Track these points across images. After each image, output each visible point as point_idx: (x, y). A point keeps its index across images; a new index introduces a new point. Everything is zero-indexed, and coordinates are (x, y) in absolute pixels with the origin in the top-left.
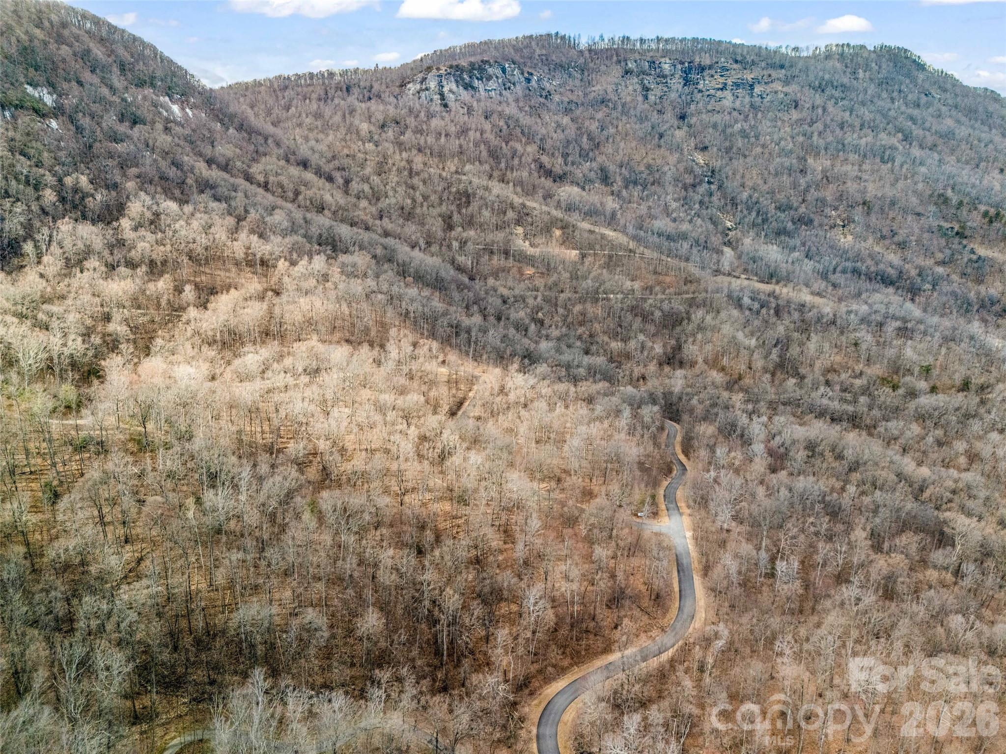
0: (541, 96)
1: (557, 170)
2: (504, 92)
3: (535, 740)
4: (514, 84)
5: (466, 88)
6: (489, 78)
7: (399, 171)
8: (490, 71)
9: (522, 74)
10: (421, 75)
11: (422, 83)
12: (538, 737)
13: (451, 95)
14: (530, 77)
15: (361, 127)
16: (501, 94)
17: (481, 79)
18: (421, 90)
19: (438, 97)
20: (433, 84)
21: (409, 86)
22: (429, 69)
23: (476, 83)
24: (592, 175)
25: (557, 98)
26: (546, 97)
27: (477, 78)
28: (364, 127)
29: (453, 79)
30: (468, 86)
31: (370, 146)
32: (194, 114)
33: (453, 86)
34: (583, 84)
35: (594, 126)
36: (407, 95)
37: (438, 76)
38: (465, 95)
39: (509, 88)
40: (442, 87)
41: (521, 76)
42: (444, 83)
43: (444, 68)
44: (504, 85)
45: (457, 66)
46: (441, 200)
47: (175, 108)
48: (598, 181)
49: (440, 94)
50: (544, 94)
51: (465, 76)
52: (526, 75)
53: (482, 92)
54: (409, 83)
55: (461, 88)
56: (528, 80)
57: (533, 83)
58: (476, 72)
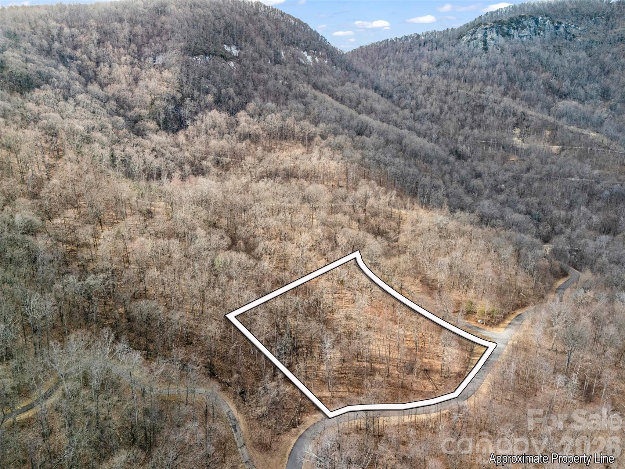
0: (566, 38)
1: (564, 89)
2: (534, 37)
3: (297, 437)
4: (544, 31)
5: (503, 36)
6: (523, 27)
7: (439, 92)
8: (525, 22)
9: (553, 23)
10: (472, 30)
11: (472, 35)
12: (301, 436)
13: (492, 42)
14: (559, 25)
15: (423, 66)
16: (531, 38)
17: (517, 29)
18: (471, 40)
19: (482, 43)
20: (480, 35)
21: (463, 38)
22: (479, 25)
23: (512, 31)
24: (594, 93)
25: (580, 39)
26: (571, 40)
27: (514, 29)
28: (425, 66)
29: (495, 30)
30: (506, 35)
31: (425, 77)
32: (320, 61)
33: (494, 35)
34: (606, 27)
35: (608, 59)
36: (461, 44)
37: (485, 29)
38: (502, 40)
39: (539, 34)
40: (486, 36)
41: (551, 25)
42: (488, 33)
43: (489, 24)
44: (535, 32)
45: (500, 21)
46: (462, 109)
47: (309, 58)
48: (599, 97)
49: (484, 41)
50: (569, 36)
51: (505, 28)
52: (556, 24)
53: (516, 37)
54: (464, 36)
55: (500, 36)
56: (557, 28)
57: (561, 30)
58: (513, 24)
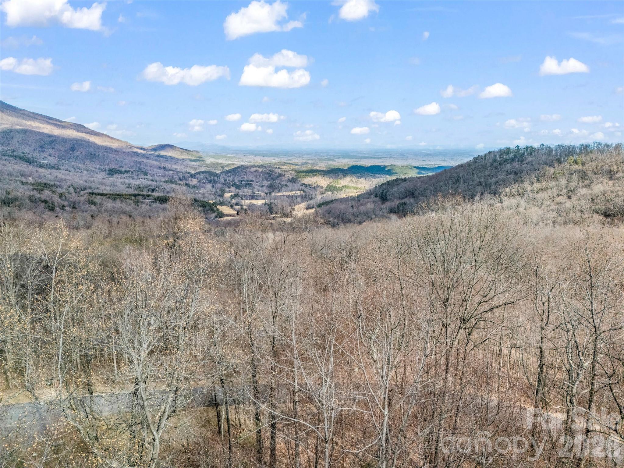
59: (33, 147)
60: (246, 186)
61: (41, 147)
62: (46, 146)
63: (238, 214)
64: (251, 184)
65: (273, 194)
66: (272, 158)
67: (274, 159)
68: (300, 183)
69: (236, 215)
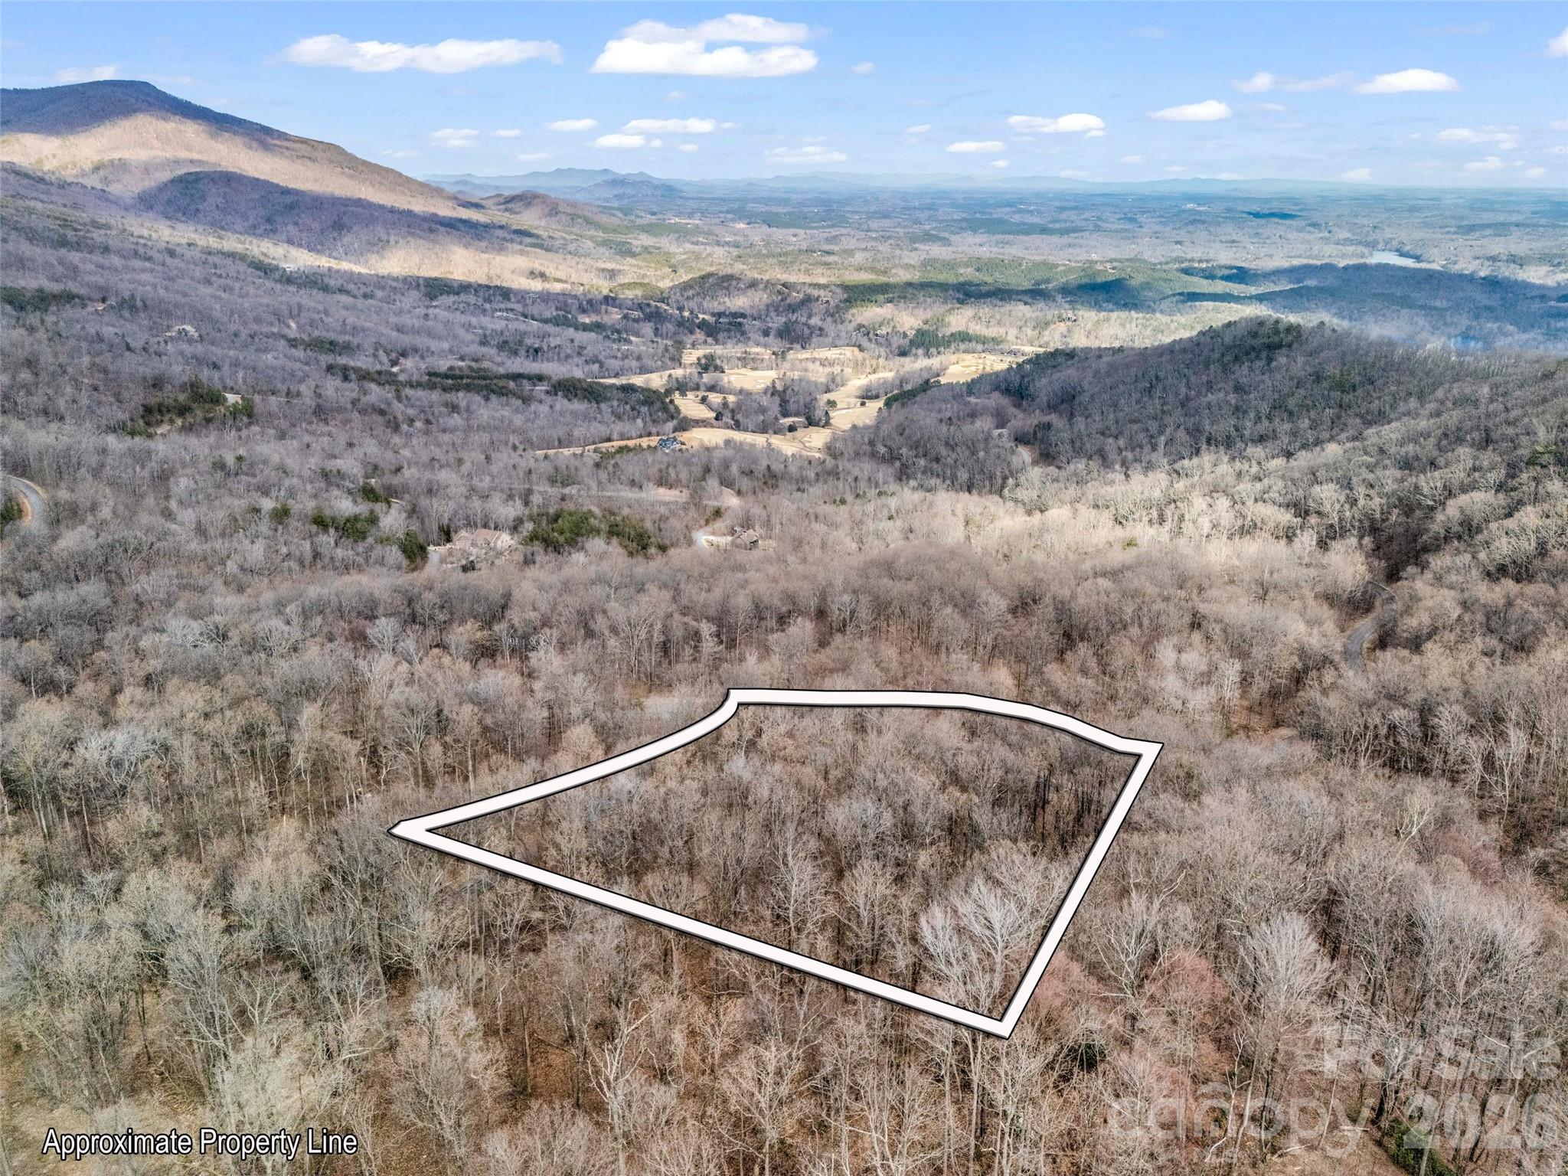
59: (251, 221)
60: (729, 330)
61: (269, 220)
62: (279, 219)
63: (717, 419)
64: (740, 324)
65: (791, 355)
66: (792, 231)
67: (795, 235)
68: (854, 324)
69: (714, 421)
